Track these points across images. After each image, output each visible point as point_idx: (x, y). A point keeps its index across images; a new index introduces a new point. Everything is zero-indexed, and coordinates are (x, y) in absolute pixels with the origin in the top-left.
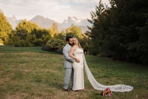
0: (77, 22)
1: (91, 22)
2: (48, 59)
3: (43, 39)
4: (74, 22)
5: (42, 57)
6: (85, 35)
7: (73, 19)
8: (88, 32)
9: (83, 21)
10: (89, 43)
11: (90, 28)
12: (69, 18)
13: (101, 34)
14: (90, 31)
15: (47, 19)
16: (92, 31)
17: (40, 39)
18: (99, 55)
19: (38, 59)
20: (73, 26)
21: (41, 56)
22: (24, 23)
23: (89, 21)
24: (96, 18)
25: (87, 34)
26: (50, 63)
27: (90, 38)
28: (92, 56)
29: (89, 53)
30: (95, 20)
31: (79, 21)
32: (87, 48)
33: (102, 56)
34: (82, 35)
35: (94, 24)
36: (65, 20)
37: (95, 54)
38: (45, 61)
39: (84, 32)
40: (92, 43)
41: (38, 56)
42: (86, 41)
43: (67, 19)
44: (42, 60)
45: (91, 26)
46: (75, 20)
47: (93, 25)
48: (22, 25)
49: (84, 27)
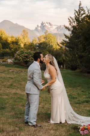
0: (51, 29)
1: (69, 30)
2: (16, 75)
3: (10, 49)
4: (48, 28)
5: (9, 73)
6: (61, 45)
7: (47, 24)
8: (65, 41)
9: (58, 28)
10: (66, 55)
11: (66, 37)
12: (42, 24)
14: (67, 40)
15: (16, 24)
16: (69, 40)
17: (7, 50)
18: (78, 70)
20: (47, 34)
21: (8, 71)
23: (66, 28)
24: (75, 24)
25: (62, 44)
26: (19, 81)
27: (67, 49)
28: (69, 71)
29: (66, 67)
30: (73, 27)
31: (54, 27)
32: (64, 61)
33: (81, 72)
34: (58, 44)
35: (72, 31)
36: (38, 26)
37: (73, 68)
38: (12, 78)
40: (69, 55)
41: (4, 72)
42: (62, 53)
43: (40, 25)
44: (8, 76)
45: (68, 33)
46: (49, 26)
47: (71, 33)
49: (60, 35)
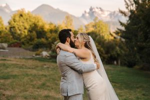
0: (103, 16)
1: (125, 15)
2: (51, 72)
3: (47, 39)
4: (99, 15)
5: (42, 69)
6: (114, 35)
7: (97, 10)
8: (121, 30)
9: (112, 14)
10: (121, 48)
11: (122, 24)
12: (91, 9)
13: (142, 33)
14: (123, 28)
15: (58, 10)
16: (126, 28)
17: (43, 40)
18: (137, 67)
19: (34, 72)
20: (97, 21)
21: (42, 66)
22: (21, 15)
23: (122, 12)
24: (134, 8)
25: (117, 33)
26: (54, 80)
27: (123, 40)
28: (125, 68)
29: (121, 63)
30: (131, 11)
31: (107, 13)
32: (118, 55)
33: (142, 69)
34: (111, 34)
35: (130, 17)
36: (85, 12)
37: (130, 65)
38: (45, 76)
39: (113, 30)
40: (125, 48)
41: (36, 67)
42: (116, 45)
43: (88, 11)
44: (41, 73)
45: (125, 20)
46: (100, 12)
47: (128, 19)
48: (17, 18)
49: (114, 24)
